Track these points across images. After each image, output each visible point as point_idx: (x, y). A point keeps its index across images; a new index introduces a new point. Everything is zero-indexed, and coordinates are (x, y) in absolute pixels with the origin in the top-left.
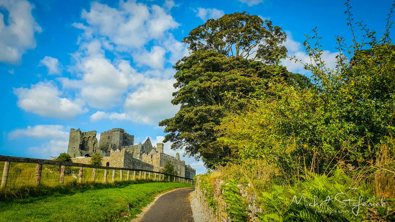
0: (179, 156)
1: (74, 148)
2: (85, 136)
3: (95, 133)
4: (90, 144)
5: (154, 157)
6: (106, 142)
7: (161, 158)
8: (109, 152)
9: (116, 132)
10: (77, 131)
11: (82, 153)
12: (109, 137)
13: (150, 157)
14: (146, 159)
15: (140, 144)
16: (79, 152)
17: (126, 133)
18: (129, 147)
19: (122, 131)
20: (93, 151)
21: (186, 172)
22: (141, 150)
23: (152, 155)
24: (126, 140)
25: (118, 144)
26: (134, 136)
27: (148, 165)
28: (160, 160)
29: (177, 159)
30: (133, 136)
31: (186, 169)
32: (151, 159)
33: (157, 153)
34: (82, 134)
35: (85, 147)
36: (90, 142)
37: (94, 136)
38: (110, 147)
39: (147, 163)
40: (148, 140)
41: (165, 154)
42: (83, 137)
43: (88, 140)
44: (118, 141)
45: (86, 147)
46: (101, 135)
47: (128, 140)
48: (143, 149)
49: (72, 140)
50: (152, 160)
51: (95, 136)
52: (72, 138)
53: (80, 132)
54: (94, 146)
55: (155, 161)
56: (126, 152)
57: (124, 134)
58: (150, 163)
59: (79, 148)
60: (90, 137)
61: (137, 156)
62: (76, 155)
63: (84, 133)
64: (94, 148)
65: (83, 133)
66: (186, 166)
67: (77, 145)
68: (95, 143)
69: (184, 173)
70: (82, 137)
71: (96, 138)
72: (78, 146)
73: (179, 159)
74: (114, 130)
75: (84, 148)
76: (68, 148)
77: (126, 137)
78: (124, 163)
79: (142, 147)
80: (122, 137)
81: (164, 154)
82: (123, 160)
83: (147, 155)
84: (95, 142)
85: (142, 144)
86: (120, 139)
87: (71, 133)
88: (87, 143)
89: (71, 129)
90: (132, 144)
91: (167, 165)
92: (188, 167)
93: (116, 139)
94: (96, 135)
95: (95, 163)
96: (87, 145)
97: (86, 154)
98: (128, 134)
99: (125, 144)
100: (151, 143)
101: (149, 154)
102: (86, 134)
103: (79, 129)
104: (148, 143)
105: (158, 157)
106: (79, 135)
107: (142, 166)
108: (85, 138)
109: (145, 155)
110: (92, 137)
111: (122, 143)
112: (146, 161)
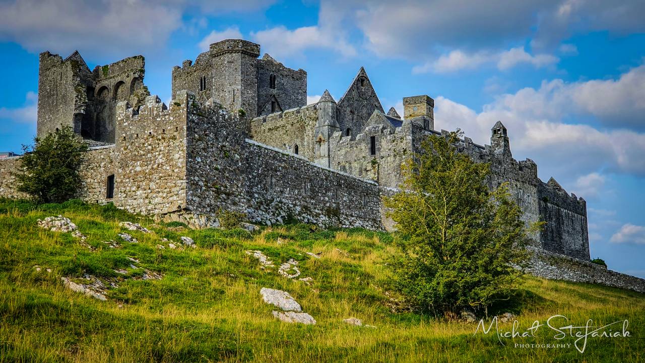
0: (506, 140)
2: (105, 83)
3: (137, 64)
4: (122, 111)
5: (384, 144)
7: (416, 149)
9: (227, 58)
12: (202, 83)
13: (365, 147)
14: (346, 157)
15: (327, 97)
17: (270, 63)
18: (281, 116)
19: (250, 51)
22: (332, 126)
23: (373, 139)
24: (274, 91)
26: (305, 73)
28: (416, 161)
29: (498, 151)
30: (302, 74)
31: (545, 200)
32: (370, 158)
33: (398, 129)
34: (91, 77)
35: (104, 127)
36: (120, 105)
37: (135, 79)
39: (355, 175)
40: (362, 80)
41: (441, 134)
42: (98, 87)
43: (114, 98)
44: (238, 94)
47: (282, 88)
48: (341, 123)
49: (48, 98)
50: (374, 163)
51: (141, 78)
52: (46, 90)
55: (388, 164)
57: (259, 67)
58: (369, 177)
59: (75, 131)
60: (121, 83)
61: (317, 153)
63: (101, 72)
65: (97, 70)
66: (540, 186)
67: (67, 117)
72: (70, 124)
73: (507, 151)
74: (218, 50)
75: (102, 129)
77: (273, 79)
80: (253, 77)
83: (353, 139)
84: (139, 101)
85: (336, 100)
86: (246, 84)
87: (44, 70)
88: (111, 108)
89: (42, 55)
92: (550, 189)
93: (230, 88)
94: (143, 71)
96: (111, 116)
98: (280, 65)
99: (269, 106)
100: (373, 92)
101: (358, 137)
102: (105, 73)
103: (77, 53)
104: (361, 94)
105: (403, 145)
106: (70, 74)
107: (312, 190)
108: (106, 91)
109: (344, 139)
110: (128, 81)
111: (254, 102)
112: (350, 167)
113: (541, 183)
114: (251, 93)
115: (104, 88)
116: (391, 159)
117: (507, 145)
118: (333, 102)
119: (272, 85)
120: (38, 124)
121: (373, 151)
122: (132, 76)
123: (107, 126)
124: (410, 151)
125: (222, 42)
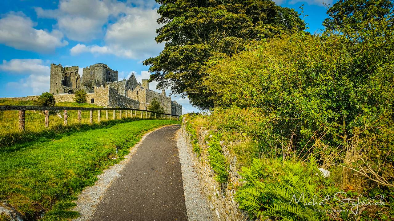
0: (165, 92)
1: (57, 83)
2: (67, 72)
3: (76, 68)
4: (73, 80)
5: (140, 93)
6: (89, 77)
7: (147, 94)
8: (93, 88)
9: (99, 67)
10: (58, 66)
11: (65, 89)
12: (92, 73)
13: (136, 93)
14: (131, 95)
15: (125, 79)
16: (62, 88)
17: (109, 69)
18: (113, 83)
19: (105, 66)
20: (77, 87)
21: (173, 108)
22: (126, 86)
23: (137, 91)
24: (110, 76)
25: (102, 80)
27: (134, 101)
28: (146, 97)
29: (163, 95)
30: (117, 72)
31: (173, 105)
33: (143, 90)
34: (64, 70)
36: (72, 78)
37: (76, 72)
38: (93, 82)
39: (133, 99)
40: (133, 75)
41: (151, 91)
42: (65, 73)
43: (70, 76)
44: (102, 77)
45: (69, 83)
46: (83, 71)
47: (112, 75)
48: (128, 86)
49: (53, 75)
50: (137, 96)
51: (78, 71)
52: (53, 73)
53: (62, 67)
54: (77, 81)
56: (110, 88)
57: (107, 70)
58: (136, 99)
59: (62, 84)
60: (72, 72)
61: (122, 92)
62: (59, 91)
63: (66, 69)
64: (77, 84)
66: (172, 102)
67: (59, 80)
68: (77, 79)
69: (171, 109)
70: (63, 72)
71: (79, 74)
72: (61, 83)
74: (97, 66)
75: (67, 83)
76: (50, 84)
77: (110, 73)
78: (110, 99)
79: (127, 84)
80: (106, 73)
81: (149, 90)
82: (108, 97)
83: (133, 91)
84: (77, 77)
85: (127, 80)
86: (104, 74)
87: (52, 68)
88: (69, 78)
89: (52, 64)
90: (116, 79)
91: (153, 102)
92: (174, 103)
93: (100, 75)
95: (79, 99)
96: (69, 80)
97: (70, 90)
98: (112, 69)
99: (109, 80)
100: (135, 78)
101: (134, 91)
102: (67, 70)
103: (60, 64)
104: (133, 79)
105: (144, 93)
106: (60, 70)
107: (128, 103)
108: (67, 74)
109: (131, 91)
110: (74, 72)
111: (106, 79)
112: (132, 97)
113: (172, 101)
114: (105, 77)
115: (67, 73)
116: (141, 96)
117: (165, 94)
118: (126, 81)
119: (109, 74)
120: (50, 81)
121: (137, 94)
122: (75, 71)
123: (68, 83)
124: (145, 95)
125: (98, 64)
